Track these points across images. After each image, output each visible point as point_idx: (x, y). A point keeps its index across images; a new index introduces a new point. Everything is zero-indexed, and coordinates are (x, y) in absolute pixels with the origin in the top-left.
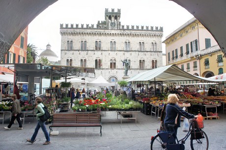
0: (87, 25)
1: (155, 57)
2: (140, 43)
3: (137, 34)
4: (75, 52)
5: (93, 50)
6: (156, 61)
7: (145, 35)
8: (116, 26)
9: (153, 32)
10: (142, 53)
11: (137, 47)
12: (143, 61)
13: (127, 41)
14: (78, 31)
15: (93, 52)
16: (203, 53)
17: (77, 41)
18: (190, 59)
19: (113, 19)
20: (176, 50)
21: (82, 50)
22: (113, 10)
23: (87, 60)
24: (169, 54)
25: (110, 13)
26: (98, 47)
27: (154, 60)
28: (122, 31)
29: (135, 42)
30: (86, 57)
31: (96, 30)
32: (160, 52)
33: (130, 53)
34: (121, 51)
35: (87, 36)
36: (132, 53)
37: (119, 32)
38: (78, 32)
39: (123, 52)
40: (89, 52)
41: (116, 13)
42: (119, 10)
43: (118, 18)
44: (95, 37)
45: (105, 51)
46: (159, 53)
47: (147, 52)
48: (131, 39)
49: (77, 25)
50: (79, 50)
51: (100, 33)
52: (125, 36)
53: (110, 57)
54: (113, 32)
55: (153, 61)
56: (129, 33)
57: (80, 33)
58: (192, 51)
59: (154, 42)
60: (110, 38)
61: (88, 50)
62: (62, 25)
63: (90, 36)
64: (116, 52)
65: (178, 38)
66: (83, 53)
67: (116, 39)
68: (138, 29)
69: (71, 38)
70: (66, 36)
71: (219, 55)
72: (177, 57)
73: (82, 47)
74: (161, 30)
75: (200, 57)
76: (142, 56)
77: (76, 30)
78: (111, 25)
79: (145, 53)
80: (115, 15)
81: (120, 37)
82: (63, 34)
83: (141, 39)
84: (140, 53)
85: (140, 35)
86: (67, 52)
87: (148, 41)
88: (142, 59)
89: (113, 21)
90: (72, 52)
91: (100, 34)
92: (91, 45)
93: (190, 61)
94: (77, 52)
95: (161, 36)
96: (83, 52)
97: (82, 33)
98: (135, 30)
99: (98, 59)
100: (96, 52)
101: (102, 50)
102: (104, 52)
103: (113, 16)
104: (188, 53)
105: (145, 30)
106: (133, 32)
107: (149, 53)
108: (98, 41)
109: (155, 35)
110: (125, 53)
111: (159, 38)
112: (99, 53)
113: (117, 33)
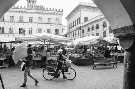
1: (57, 27)
2: (48, 18)
3: (46, 13)
4: (6, 23)
5: (18, 22)
6: (58, 30)
7: (52, 13)
8: (33, 7)
9: (57, 12)
10: (49, 25)
11: (46, 21)
12: (50, 29)
13: (40, 17)
15: (18, 23)
16: (82, 25)
19: (31, 2)
20: (71, 23)
21: (10, 22)
23: (14, 28)
24: (68, 26)
26: (21, 21)
27: (57, 29)
28: (37, 11)
29: (45, 18)
30: (13, 26)
31: (20, 10)
32: (61, 24)
33: (42, 24)
34: (36, 23)
35: (14, 13)
36: (43, 24)
43: (35, 2)
44: (19, 14)
45: (26, 23)
47: (53, 24)
48: (42, 16)
50: (8, 22)
51: (23, 12)
52: (39, 14)
53: (29, 27)
54: (31, 11)
55: (56, 30)
56: (41, 12)
57: (9, 11)
58: (77, 24)
59: (57, 18)
60: (29, 15)
61: (14, 22)
63: (16, 13)
64: (33, 24)
65: (72, 16)
66: (11, 24)
67: (33, 15)
68: (47, 10)
71: (88, 27)
72: (71, 28)
73: (10, 20)
74: (62, 11)
75: (80, 28)
78: (30, 7)
79: (51, 25)
81: (36, 14)
83: (49, 16)
84: (48, 25)
85: (49, 13)
86: (0, 23)
87: (53, 18)
89: (31, 4)
90: (4, 23)
92: (16, 19)
93: (76, 30)
95: (62, 15)
98: (45, 10)
99: (21, 28)
100: (20, 23)
101: (24, 22)
102: (24, 24)
103: (31, 1)
104: (76, 25)
105: (51, 11)
106: (44, 12)
107: (53, 25)
108: (21, 16)
109: (58, 14)
110: (39, 24)
111: (61, 15)
112: (22, 24)
113: (34, 12)
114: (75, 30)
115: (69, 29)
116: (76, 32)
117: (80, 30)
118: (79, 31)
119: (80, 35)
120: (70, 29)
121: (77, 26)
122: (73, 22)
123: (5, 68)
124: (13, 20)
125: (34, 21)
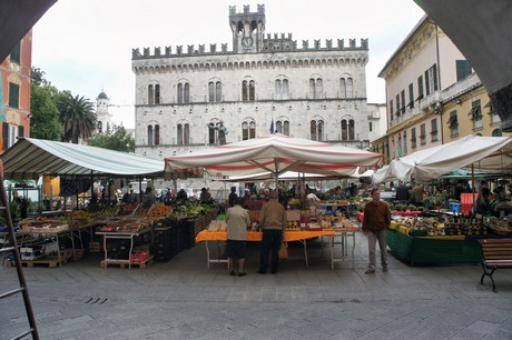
0: (190, 48)
1: (348, 112)
2: (312, 79)
3: (303, 60)
4: (164, 109)
5: (203, 103)
6: (352, 122)
7: (324, 61)
8: (255, 45)
9: (342, 53)
10: (318, 104)
11: (305, 91)
12: (321, 122)
13: (282, 78)
14: (170, 61)
15: (203, 107)
16: (446, 97)
17: (169, 83)
19: (247, 28)
20: (403, 92)
21: (180, 104)
22: (246, 9)
23: (191, 124)
25: (239, 15)
26: (215, 98)
27: (348, 119)
28: (269, 55)
29: (299, 78)
30: (189, 120)
31: (208, 58)
32: (361, 99)
33: (288, 104)
34: (266, 101)
35: (190, 71)
36: (293, 104)
37: (261, 57)
38: (171, 64)
39: (269, 105)
40: (196, 107)
41: (254, 15)
42: (261, 8)
43: (259, 25)
44: (208, 72)
45: (230, 103)
46: (358, 102)
47: (330, 100)
48: (290, 73)
49: (168, 50)
50: (172, 105)
51: (219, 64)
52: (277, 68)
53: (242, 117)
54: (248, 58)
55: (344, 122)
56: (285, 59)
57: (174, 66)
58: (428, 94)
59: (346, 77)
60: (242, 75)
61: (192, 104)
62: (135, 52)
63: (196, 72)
64: (255, 105)
65: (405, 62)
66: (183, 111)
67: (255, 74)
68: (306, 49)
69: (155, 78)
70: (146, 75)
71: (475, 99)
72: (404, 109)
73: (179, 98)
74: (365, 44)
75: (440, 108)
76: (316, 111)
77: (165, 60)
78: (243, 44)
79: (325, 103)
80: (250, 20)
81: (265, 70)
82: (138, 70)
83: (313, 71)
84: (312, 105)
85: (312, 61)
86: (148, 109)
87: (331, 74)
88: (317, 119)
89: (247, 35)
90: (158, 109)
91: (219, 66)
92: (199, 91)
93: (425, 118)
94: (170, 108)
95: (364, 61)
96: (181, 108)
97: (179, 66)
98: (300, 51)
99: (215, 122)
100: (210, 107)
101: (224, 102)
102: (227, 106)
103: (247, 22)
104: (421, 97)
105: (322, 50)
106: (294, 55)
107: (333, 103)
108: (215, 81)
109: (348, 60)
110: (276, 105)
111: (359, 65)
112: (218, 107)
113: (256, 62)
114: (421, 120)
115: (395, 117)
116: (423, 127)
117: (438, 118)
118: (434, 122)
119: (439, 136)
120: (398, 114)
121: (428, 101)
122: (411, 86)
123: (136, 266)
124: (187, 98)
125: (260, 93)
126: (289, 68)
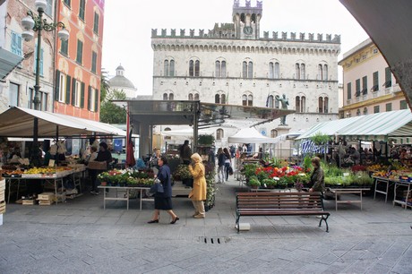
0: (201, 32)
1: (324, 90)
2: (298, 64)
3: (292, 48)
4: (178, 81)
5: (211, 78)
6: (327, 98)
7: (307, 50)
8: (254, 33)
9: (321, 45)
10: (302, 84)
11: (292, 73)
12: (303, 97)
13: (274, 62)
14: (184, 41)
15: (211, 81)
17: (182, 60)
18: (393, 95)
19: (248, 19)
20: (365, 79)
21: (191, 77)
22: (248, 4)
23: (201, 94)
24: (349, 85)
25: (243, 8)
27: (323, 96)
28: (265, 42)
29: (288, 62)
30: (199, 90)
31: (217, 41)
32: (334, 82)
33: (279, 82)
34: (262, 79)
35: (201, 50)
36: (282, 82)
37: (258, 44)
38: (185, 44)
39: (266, 81)
40: (205, 80)
41: (254, 9)
42: (260, 4)
43: (258, 18)
44: (215, 52)
45: (233, 78)
46: (332, 84)
47: (311, 81)
48: (281, 57)
49: (183, 32)
50: (185, 78)
51: (225, 46)
52: (270, 52)
53: (243, 91)
54: (248, 44)
55: (321, 98)
56: (277, 46)
57: (187, 46)
59: (323, 64)
60: (243, 56)
61: (202, 78)
62: (154, 32)
63: (206, 52)
64: (253, 81)
65: (369, 55)
66: (194, 82)
67: (253, 56)
68: (293, 40)
69: (171, 54)
70: (163, 51)
72: (365, 92)
74: (338, 40)
76: (300, 89)
77: (180, 40)
78: (244, 31)
79: (307, 83)
80: (251, 13)
81: (261, 54)
82: (156, 47)
83: (299, 58)
84: (297, 83)
85: (298, 49)
86: (164, 80)
87: (312, 61)
88: (301, 95)
89: (248, 25)
90: (173, 80)
91: (225, 48)
92: (208, 68)
94: (183, 79)
95: (337, 52)
96: (193, 80)
97: (192, 46)
98: (289, 41)
99: (220, 93)
100: (216, 81)
101: (228, 78)
102: (231, 81)
103: (248, 14)
104: (387, 82)
105: (306, 41)
106: (285, 44)
107: (313, 83)
108: (221, 60)
109: (325, 51)
110: (269, 82)
111: (333, 55)
112: (223, 82)
113: (255, 46)
115: (354, 97)
122: (376, 75)
125: (257, 71)
126: (280, 54)
